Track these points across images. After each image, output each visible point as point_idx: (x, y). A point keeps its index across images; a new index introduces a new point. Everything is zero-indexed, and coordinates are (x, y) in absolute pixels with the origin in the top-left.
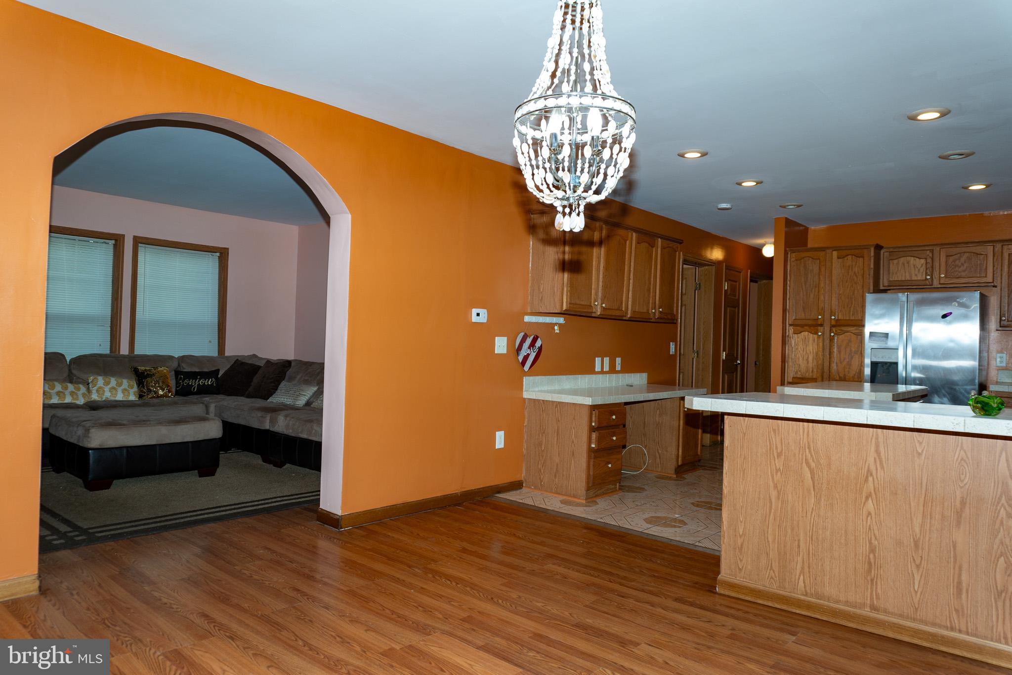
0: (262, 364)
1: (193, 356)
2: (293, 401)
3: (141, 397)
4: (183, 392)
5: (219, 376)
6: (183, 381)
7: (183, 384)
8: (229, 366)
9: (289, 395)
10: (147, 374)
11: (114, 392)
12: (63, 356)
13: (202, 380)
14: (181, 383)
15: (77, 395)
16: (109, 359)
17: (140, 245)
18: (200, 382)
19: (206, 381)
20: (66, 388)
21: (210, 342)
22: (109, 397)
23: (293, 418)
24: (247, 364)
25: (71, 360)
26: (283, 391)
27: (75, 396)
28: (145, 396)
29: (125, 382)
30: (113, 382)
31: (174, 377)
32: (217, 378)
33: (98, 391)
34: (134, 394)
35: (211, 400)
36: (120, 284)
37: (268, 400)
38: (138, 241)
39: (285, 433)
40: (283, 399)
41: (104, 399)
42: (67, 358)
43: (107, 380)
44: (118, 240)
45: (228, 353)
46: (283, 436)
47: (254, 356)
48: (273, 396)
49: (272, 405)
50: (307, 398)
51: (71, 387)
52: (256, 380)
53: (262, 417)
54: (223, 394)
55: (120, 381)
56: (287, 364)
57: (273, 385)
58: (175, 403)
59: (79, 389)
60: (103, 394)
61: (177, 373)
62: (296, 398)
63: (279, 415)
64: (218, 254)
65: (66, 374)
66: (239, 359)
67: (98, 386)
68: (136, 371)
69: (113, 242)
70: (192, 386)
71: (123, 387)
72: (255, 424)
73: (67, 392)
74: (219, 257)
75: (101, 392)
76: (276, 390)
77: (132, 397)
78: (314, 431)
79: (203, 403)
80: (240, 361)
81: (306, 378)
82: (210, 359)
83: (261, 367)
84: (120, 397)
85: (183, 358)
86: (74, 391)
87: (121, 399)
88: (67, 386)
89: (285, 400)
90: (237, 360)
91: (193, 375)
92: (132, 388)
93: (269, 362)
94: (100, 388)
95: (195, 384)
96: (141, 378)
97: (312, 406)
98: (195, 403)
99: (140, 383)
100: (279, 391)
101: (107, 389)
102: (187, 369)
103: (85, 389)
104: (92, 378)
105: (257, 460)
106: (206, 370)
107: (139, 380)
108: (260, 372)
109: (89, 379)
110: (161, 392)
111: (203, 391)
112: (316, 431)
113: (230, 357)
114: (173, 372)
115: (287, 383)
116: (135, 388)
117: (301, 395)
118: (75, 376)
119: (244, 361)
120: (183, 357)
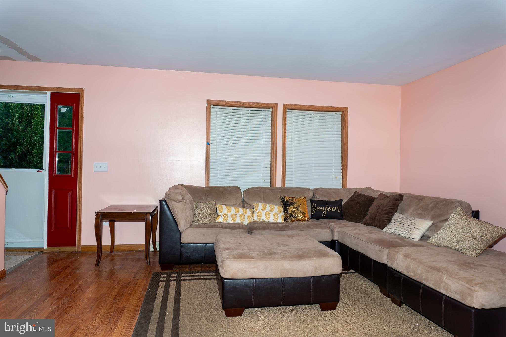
0: (376, 195)
1: (323, 188)
2: (409, 234)
3: (285, 220)
4: (316, 216)
5: (342, 205)
6: (316, 208)
7: (316, 210)
8: (349, 197)
9: (403, 228)
10: (290, 202)
11: (268, 215)
12: (239, 188)
13: (329, 208)
14: (314, 209)
15: (244, 217)
16: (267, 190)
17: (287, 110)
18: (328, 209)
19: (333, 209)
20: (238, 212)
21: (336, 178)
22: (264, 219)
23: (414, 259)
24: (364, 195)
25: (245, 192)
26: (397, 223)
27: (242, 218)
28: (288, 219)
29: (276, 207)
30: (268, 207)
31: (310, 205)
32: (341, 207)
33: (258, 214)
34: (281, 217)
35: (335, 226)
36: (275, 138)
37: (383, 230)
38: (287, 107)
39: (405, 273)
40: (397, 231)
41: (261, 220)
42: (242, 191)
43: (264, 206)
44: (273, 107)
45: (349, 186)
46: (403, 276)
47: (369, 188)
48: (388, 226)
49: (388, 238)
50: (422, 232)
51: (241, 210)
52: (372, 209)
53: (379, 251)
54: (345, 219)
55: (273, 207)
56: (400, 198)
57: (387, 216)
58: (308, 227)
59: (246, 213)
60: (261, 217)
61: (312, 201)
62: (411, 232)
63: (398, 252)
64: (341, 113)
65: (240, 202)
66: (358, 191)
67: (258, 210)
68: (283, 200)
69: (271, 110)
70: (322, 212)
71: (274, 212)
72: (373, 255)
73: (238, 215)
74: (341, 115)
75: (260, 215)
76: (390, 220)
77: (280, 220)
78: (444, 284)
79: (328, 228)
80: (358, 193)
81: (419, 212)
82: (336, 191)
83: (376, 198)
84: (271, 219)
85: (316, 191)
86: (243, 214)
87: (272, 221)
88: (239, 210)
89: (400, 232)
90: (356, 192)
91: (324, 203)
92: (280, 212)
93: (382, 195)
94: (259, 212)
95: (325, 210)
96: (286, 205)
97: (428, 241)
98: (322, 228)
99: (286, 210)
100: (392, 222)
101: (263, 213)
102: (319, 198)
103: (250, 212)
104: (255, 204)
105: (375, 290)
106: (333, 200)
107: (285, 207)
108: (375, 203)
109: (254, 205)
110: (300, 217)
111: (331, 216)
112: (446, 284)
113: (351, 189)
114: (310, 201)
115: (401, 216)
116: (282, 213)
117: (416, 229)
118: (246, 203)
119: (361, 193)
120: (317, 189)
